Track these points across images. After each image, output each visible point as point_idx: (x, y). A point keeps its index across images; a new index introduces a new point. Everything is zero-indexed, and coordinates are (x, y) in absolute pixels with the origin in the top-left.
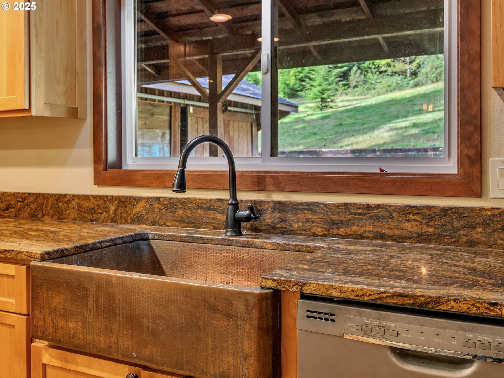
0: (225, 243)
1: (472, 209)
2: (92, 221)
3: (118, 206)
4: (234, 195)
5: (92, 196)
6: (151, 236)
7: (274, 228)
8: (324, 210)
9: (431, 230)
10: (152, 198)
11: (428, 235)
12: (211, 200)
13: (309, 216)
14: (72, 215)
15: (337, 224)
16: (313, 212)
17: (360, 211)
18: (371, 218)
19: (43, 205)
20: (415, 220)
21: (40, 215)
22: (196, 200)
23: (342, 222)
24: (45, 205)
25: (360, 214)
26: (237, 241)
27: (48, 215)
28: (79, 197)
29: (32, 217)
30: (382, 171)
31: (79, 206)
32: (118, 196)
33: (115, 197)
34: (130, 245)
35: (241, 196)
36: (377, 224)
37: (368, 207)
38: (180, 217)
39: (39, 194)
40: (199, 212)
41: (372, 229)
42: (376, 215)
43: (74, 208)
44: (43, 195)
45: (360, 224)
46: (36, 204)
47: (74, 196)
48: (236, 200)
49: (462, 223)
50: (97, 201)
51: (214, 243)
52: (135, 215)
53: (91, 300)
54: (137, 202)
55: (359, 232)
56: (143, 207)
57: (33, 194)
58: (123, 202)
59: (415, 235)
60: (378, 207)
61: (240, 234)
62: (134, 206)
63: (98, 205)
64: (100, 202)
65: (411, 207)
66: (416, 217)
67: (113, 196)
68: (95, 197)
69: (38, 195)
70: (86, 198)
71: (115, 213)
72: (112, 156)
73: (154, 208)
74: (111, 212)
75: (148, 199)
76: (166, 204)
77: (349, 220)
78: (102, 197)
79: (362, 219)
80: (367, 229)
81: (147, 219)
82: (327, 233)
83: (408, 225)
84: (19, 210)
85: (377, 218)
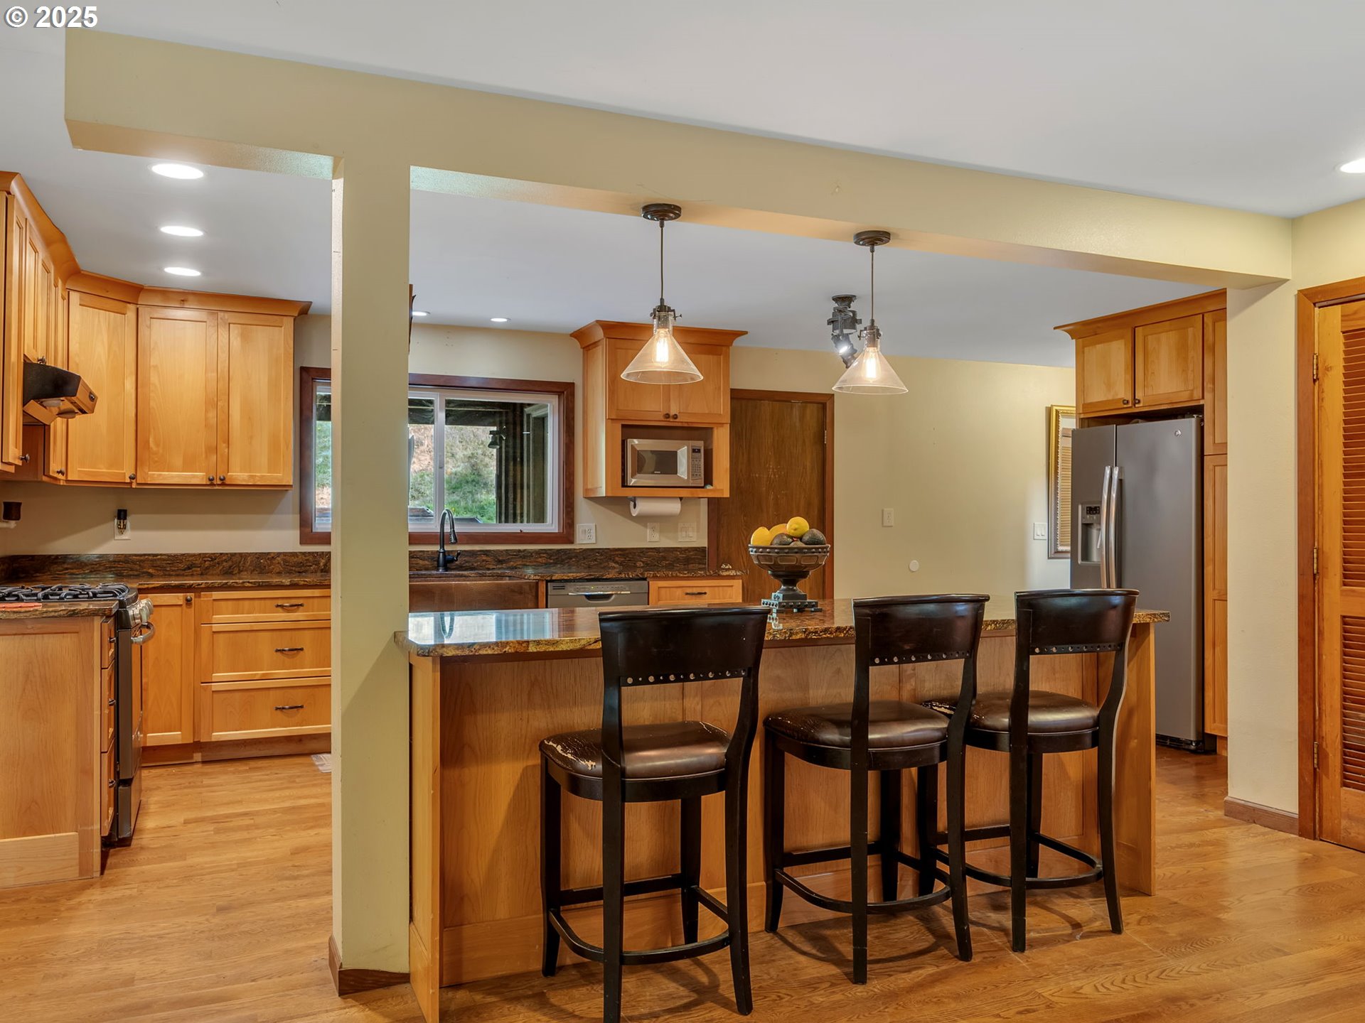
1: (570, 550)
2: (299, 572)
4: (442, 547)
5: (300, 552)
7: (461, 567)
8: (493, 554)
9: (552, 561)
12: (414, 552)
13: (484, 558)
14: (276, 570)
15: (501, 561)
16: (487, 555)
17: (515, 553)
18: (521, 557)
19: (240, 562)
23: (504, 560)
24: (242, 563)
25: (514, 555)
26: (451, 574)
28: (285, 554)
29: (225, 572)
30: (521, 531)
31: (285, 561)
36: (524, 560)
37: (519, 551)
39: (235, 553)
42: (523, 555)
43: (279, 563)
45: (514, 560)
46: (230, 562)
48: (444, 549)
49: (565, 557)
50: (306, 556)
55: (515, 566)
57: (227, 554)
60: (525, 550)
63: (307, 560)
64: (310, 557)
65: (542, 550)
66: (544, 555)
68: (304, 554)
70: (294, 554)
71: (325, 565)
74: (322, 564)
77: (508, 559)
78: (310, 553)
79: (516, 558)
80: (519, 563)
82: (496, 567)
83: (540, 559)
84: (207, 568)
85: (524, 557)
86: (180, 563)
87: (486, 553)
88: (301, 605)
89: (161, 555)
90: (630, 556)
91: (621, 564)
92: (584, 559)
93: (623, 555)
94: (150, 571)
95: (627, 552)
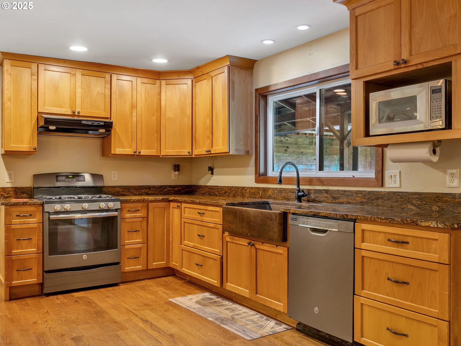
0: (294, 205)
2: (254, 198)
3: (263, 192)
4: (298, 186)
5: (254, 187)
6: (270, 203)
7: (315, 200)
8: (331, 192)
9: (365, 200)
10: (274, 188)
11: (364, 203)
13: (326, 195)
14: (247, 196)
15: (335, 198)
16: (327, 193)
17: (342, 193)
18: (346, 196)
20: (360, 196)
21: (236, 196)
22: (289, 189)
24: (238, 191)
25: (342, 194)
27: (239, 195)
28: (249, 188)
29: (234, 196)
30: (353, 177)
31: (250, 192)
32: (263, 187)
33: (262, 188)
34: (261, 205)
35: (302, 187)
36: (348, 198)
37: (345, 191)
38: (284, 196)
40: (290, 194)
41: (346, 200)
42: (348, 195)
44: (238, 187)
45: (342, 198)
46: (235, 191)
47: (248, 187)
48: (300, 188)
49: (375, 197)
50: (256, 189)
51: (290, 205)
52: (268, 195)
53: (238, 217)
54: (269, 190)
55: (342, 202)
56: (271, 192)
57: (234, 187)
58: (264, 190)
59: (360, 203)
60: (348, 191)
61: (301, 202)
62: (268, 191)
63: (256, 191)
64: (257, 190)
65: (359, 191)
66: (360, 195)
67: (261, 187)
68: (255, 188)
69: (236, 187)
70: (252, 188)
71: (262, 195)
72: (262, 170)
73: (275, 192)
74: (261, 194)
75: (273, 188)
76: (279, 191)
77: (339, 197)
78: (257, 188)
79: (343, 196)
81: (272, 197)
82: (331, 202)
83: (358, 198)
84: (229, 194)
85: (348, 196)
86: (223, 190)
87: (327, 191)
88: (204, 214)
89: (219, 186)
90: (426, 200)
91: (418, 207)
92: (388, 200)
93: (420, 199)
94: (217, 193)
95: (423, 196)
